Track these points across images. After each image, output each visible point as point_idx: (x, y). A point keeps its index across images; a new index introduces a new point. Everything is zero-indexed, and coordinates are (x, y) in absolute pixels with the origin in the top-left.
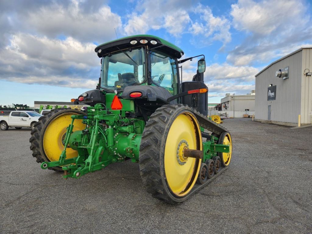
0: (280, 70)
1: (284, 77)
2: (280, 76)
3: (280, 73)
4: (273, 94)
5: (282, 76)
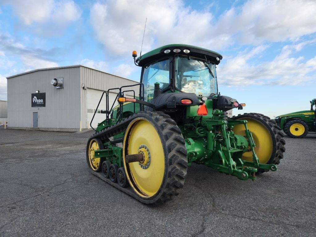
0: (55, 79)
1: (58, 86)
2: (55, 85)
3: (56, 82)
4: (42, 101)
5: (58, 85)
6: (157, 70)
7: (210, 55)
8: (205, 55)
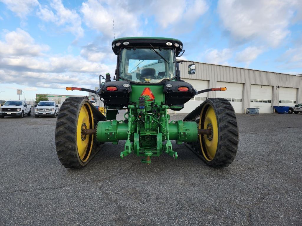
6: (141, 61)
7: (155, 42)
8: (150, 43)
